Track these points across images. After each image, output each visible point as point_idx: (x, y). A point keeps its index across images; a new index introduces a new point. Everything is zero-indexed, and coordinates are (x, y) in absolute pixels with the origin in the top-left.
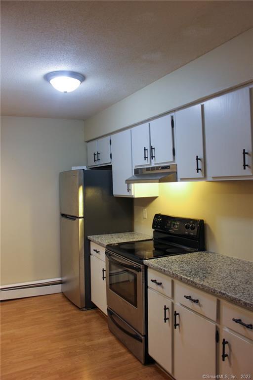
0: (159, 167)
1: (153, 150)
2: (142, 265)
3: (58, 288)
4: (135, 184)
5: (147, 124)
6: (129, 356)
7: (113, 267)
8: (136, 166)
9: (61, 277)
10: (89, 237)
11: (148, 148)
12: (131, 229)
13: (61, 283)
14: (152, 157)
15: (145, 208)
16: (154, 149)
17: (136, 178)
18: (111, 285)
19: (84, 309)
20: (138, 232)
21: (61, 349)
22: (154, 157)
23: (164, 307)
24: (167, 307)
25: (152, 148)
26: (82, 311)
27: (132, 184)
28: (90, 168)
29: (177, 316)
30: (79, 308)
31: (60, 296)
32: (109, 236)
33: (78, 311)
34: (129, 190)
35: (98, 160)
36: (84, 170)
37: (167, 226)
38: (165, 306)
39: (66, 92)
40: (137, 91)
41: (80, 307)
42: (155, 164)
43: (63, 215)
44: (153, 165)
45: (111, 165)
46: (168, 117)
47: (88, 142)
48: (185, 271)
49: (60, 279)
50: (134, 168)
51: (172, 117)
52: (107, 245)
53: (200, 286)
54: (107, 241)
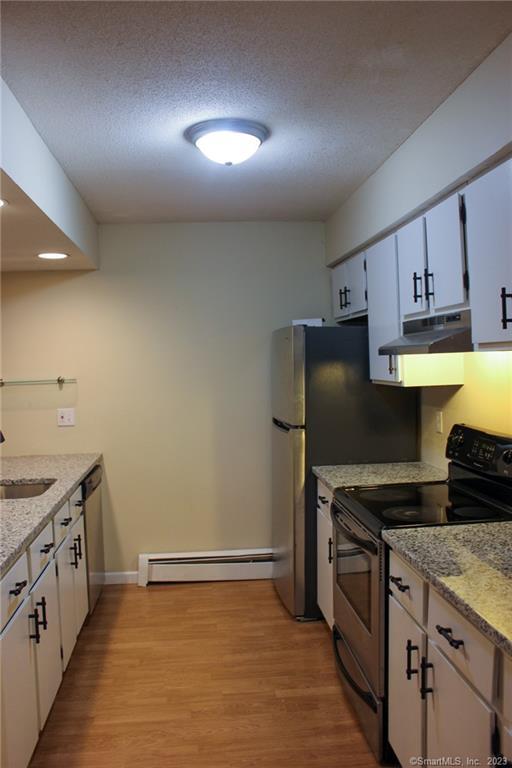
0: (442, 317)
1: (430, 278)
2: (378, 541)
3: (266, 570)
4: (405, 356)
5: (420, 220)
6: (358, 736)
7: (342, 537)
8: (406, 316)
9: (273, 547)
10: (314, 468)
11: (421, 274)
12: (414, 456)
13: (270, 558)
14: (428, 294)
15: (440, 411)
16: (432, 275)
17: (408, 342)
18: (338, 575)
19: (302, 619)
20: (427, 462)
21: (225, 695)
22: (432, 294)
23: (406, 644)
24: (413, 644)
25: (427, 275)
26: (296, 623)
27: (399, 357)
28: (339, 323)
29: (429, 670)
30: (291, 614)
31: (269, 585)
32: (357, 469)
33: (289, 621)
34: (392, 369)
35: (347, 304)
36: (305, 326)
37: (470, 452)
38: (409, 642)
39: (230, 164)
40: (399, 145)
41: (293, 614)
42: (437, 310)
43: (276, 422)
44: (433, 314)
45: (366, 316)
46: (454, 200)
47: (334, 265)
48: (454, 567)
49: (270, 551)
50: (403, 320)
51: (462, 199)
52: (338, 489)
53: (463, 608)
54: (342, 480)
